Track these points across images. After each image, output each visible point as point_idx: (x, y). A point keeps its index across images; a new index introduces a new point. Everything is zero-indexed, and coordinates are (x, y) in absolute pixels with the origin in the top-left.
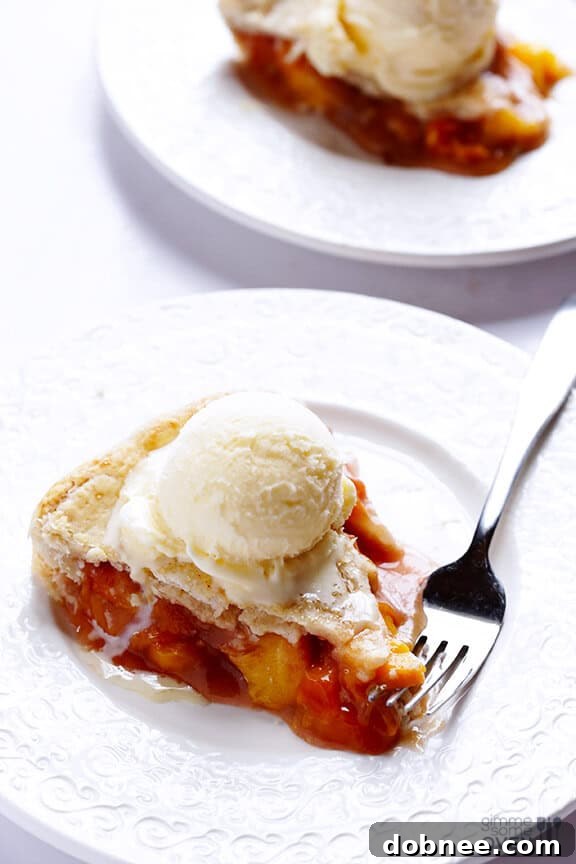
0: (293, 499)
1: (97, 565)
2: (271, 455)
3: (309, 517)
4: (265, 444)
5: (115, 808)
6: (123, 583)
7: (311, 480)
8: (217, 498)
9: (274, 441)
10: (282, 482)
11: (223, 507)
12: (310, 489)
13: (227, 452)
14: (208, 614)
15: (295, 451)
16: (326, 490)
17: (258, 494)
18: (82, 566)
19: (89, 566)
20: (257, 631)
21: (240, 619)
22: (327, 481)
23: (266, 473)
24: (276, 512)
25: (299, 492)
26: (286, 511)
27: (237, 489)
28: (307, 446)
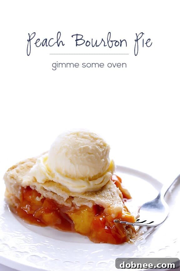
0: (90, 152)
1: (25, 188)
2: (83, 137)
3: (96, 159)
4: (81, 134)
5: (22, 252)
6: (34, 194)
7: (97, 147)
8: (64, 151)
9: (85, 134)
10: (87, 145)
11: (66, 154)
12: (97, 150)
13: (68, 137)
14: (62, 201)
15: (92, 137)
16: (103, 152)
17: (79, 148)
18: (20, 188)
19: (23, 188)
20: (78, 205)
21: (73, 202)
22: (104, 149)
23: (82, 142)
24: (84, 155)
25: (92, 150)
26: (88, 155)
27: (71, 147)
28: (96, 137)
